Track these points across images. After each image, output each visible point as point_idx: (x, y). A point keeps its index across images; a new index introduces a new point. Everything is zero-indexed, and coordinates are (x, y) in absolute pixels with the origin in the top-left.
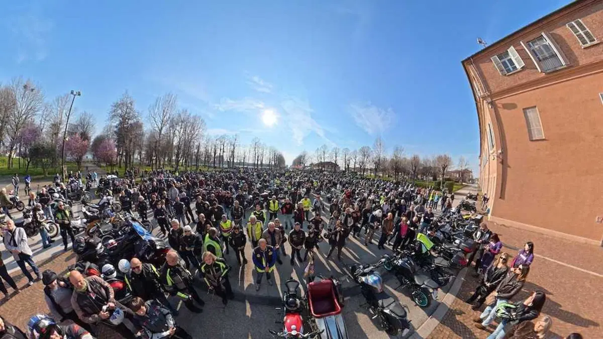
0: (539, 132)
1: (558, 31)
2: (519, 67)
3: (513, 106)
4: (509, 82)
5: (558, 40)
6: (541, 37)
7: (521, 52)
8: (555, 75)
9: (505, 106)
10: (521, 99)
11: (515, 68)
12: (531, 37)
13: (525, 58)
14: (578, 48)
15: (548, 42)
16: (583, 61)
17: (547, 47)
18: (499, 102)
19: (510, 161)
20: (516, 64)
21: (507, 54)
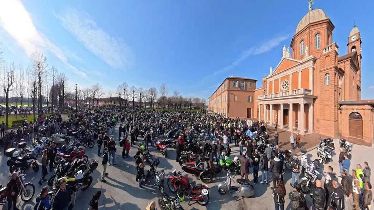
0: (236, 100)
1: (247, 83)
2: (237, 86)
3: (232, 94)
4: (233, 89)
5: (246, 85)
6: (244, 82)
7: (239, 83)
8: (242, 90)
9: (231, 94)
10: (235, 93)
11: (236, 86)
12: (242, 81)
13: (239, 85)
14: (248, 87)
15: (244, 83)
16: (248, 90)
17: (243, 85)
18: (231, 92)
19: (230, 105)
20: (237, 85)
21: (236, 82)
